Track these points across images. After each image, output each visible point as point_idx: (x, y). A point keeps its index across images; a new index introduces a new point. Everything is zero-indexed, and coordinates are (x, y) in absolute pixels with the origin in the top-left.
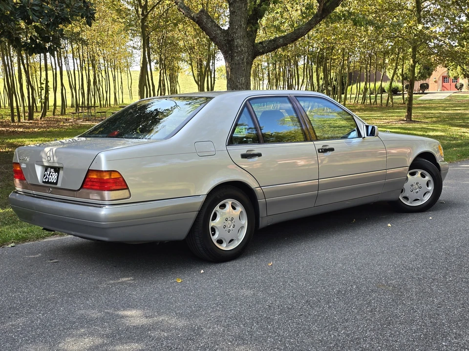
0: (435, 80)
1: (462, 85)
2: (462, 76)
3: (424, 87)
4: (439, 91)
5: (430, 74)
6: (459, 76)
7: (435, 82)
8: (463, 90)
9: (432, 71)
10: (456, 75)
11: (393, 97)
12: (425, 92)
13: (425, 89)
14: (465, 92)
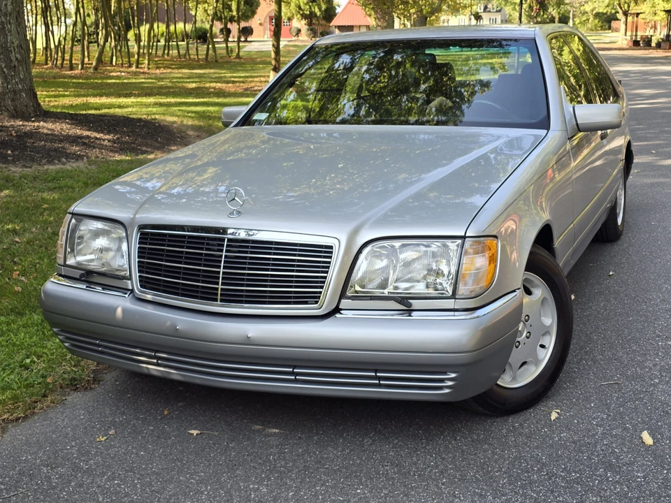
0: (259, 22)
1: (299, 31)
2: (299, 16)
3: (247, 32)
4: (266, 39)
5: (254, 13)
6: (295, 16)
7: (261, 24)
8: (300, 38)
9: (257, 8)
10: (289, 15)
11: (216, 46)
12: (248, 39)
13: (249, 34)
14: (303, 41)
